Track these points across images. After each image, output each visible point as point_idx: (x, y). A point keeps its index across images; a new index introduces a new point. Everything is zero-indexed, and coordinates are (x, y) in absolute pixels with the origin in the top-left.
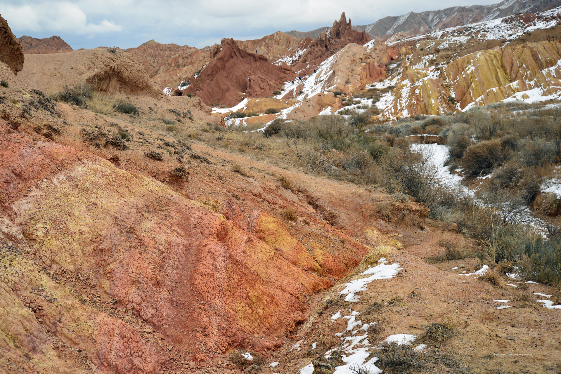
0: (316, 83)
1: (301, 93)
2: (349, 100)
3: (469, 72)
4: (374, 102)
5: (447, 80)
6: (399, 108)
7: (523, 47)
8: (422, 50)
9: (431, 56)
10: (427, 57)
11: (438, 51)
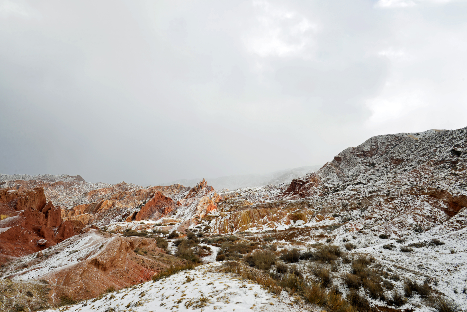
0: (190, 212)
1: (183, 215)
2: (200, 222)
3: (238, 218)
4: (209, 223)
5: (232, 220)
6: (216, 228)
7: (256, 210)
8: (228, 202)
9: (232, 205)
10: (230, 205)
11: (234, 203)
